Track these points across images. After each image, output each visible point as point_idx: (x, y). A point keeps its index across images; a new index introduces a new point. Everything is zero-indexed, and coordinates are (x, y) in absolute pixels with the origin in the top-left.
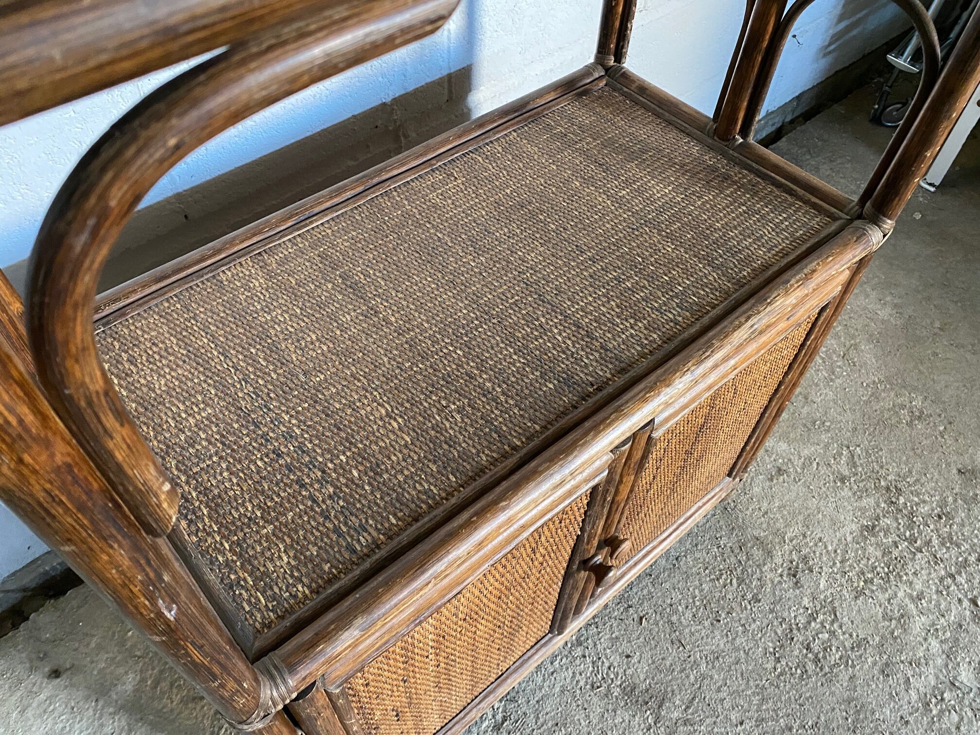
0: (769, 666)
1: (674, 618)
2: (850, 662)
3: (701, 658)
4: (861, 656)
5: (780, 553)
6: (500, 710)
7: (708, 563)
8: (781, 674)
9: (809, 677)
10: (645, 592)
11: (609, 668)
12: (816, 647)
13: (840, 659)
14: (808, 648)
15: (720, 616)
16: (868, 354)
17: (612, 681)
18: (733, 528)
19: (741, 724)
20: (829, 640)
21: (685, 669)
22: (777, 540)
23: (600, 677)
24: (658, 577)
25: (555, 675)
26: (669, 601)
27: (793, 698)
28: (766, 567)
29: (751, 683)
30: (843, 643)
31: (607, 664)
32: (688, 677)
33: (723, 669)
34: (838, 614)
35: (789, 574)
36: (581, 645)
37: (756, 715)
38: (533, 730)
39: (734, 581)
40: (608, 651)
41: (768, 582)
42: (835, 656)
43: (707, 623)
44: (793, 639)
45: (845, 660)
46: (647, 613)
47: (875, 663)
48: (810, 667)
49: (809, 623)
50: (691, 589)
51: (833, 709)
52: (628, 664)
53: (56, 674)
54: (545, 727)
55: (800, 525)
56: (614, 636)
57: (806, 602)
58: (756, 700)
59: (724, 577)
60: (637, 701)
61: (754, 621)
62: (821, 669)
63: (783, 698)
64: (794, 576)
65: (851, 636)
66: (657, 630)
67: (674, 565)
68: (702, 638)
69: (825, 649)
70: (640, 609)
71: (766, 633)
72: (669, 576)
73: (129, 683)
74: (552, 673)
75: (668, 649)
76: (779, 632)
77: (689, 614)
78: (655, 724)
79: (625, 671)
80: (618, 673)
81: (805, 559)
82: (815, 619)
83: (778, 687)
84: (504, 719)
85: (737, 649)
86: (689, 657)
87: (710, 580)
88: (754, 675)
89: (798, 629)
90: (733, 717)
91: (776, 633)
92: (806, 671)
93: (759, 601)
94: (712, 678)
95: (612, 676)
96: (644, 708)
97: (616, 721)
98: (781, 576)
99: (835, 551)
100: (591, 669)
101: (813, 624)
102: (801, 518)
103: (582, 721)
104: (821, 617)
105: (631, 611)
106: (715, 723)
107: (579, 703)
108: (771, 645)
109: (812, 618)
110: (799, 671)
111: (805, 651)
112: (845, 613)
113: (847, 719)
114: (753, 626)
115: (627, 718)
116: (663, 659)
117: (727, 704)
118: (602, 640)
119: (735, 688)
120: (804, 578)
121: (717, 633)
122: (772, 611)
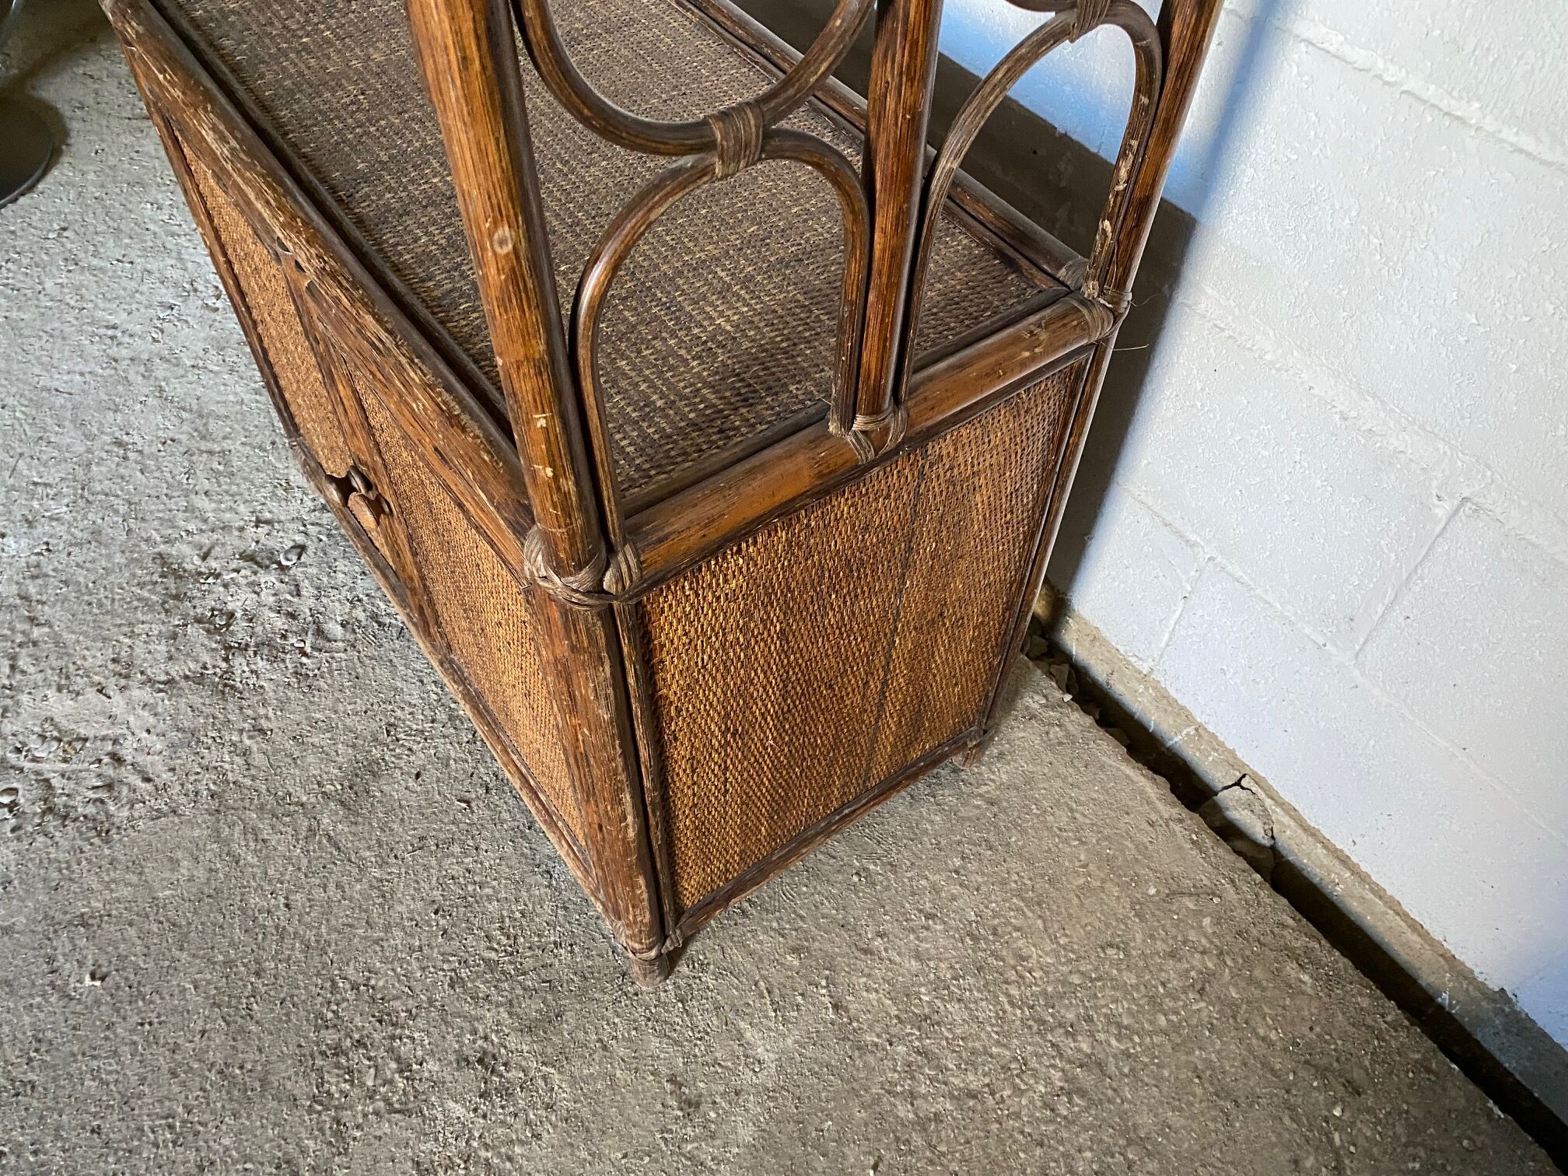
0: (350, 971)
1: (456, 849)
2: (319, 1108)
3: (389, 874)
4: (321, 1130)
5: (525, 1048)
6: (393, 621)
7: (532, 920)
8: (334, 984)
9: (317, 1029)
10: (506, 816)
11: (410, 749)
12: (357, 1056)
13: (328, 1093)
14: (360, 1043)
15: (444, 917)
17: (391, 750)
18: (586, 979)
19: (287, 906)
20: (362, 1084)
21: (380, 846)
22: (549, 1050)
23: (402, 736)
24: (524, 837)
25: (418, 684)
26: (483, 846)
27: (296, 992)
28: (506, 1015)
29: (334, 936)
30: (351, 1108)
31: (415, 747)
32: (369, 848)
33: (366, 900)
34: (397, 1116)
35: (485, 1053)
36: (450, 719)
37: (291, 930)
38: (359, 652)
39: (493, 955)
40: (432, 752)
41: (480, 1012)
42: (335, 1084)
43: (437, 893)
44: (380, 1022)
45: (321, 1099)
46: (473, 812)
47: (303, 1151)
48: (330, 1037)
49: (398, 1060)
50: (495, 883)
51: (260, 1050)
52: (408, 773)
54: (358, 665)
55: (570, 1106)
56: (452, 762)
57: (432, 1066)
58: (310, 935)
59: (504, 941)
60: (357, 775)
61: (423, 969)
62: (323, 1053)
63: (301, 977)
64: (480, 1061)
65: (358, 1127)
66: (446, 821)
67: (538, 866)
68: (417, 882)
69: (350, 1072)
70: (481, 804)
71: (399, 981)
72: (522, 854)
74: (422, 681)
75: (415, 829)
76: (396, 1004)
77: (457, 870)
78: (324, 793)
79: (401, 768)
80: (401, 758)
81: (506, 1093)
82: (401, 1071)
83: (318, 974)
84: (380, 624)
85: (387, 928)
86: (396, 857)
87: (503, 917)
88: (343, 944)
89: (393, 1038)
90: (298, 896)
91: (396, 998)
92: (327, 1027)
93: (452, 986)
94: (359, 881)
95: (397, 751)
96: (346, 783)
97: (340, 746)
98: (486, 1038)
99: (510, 1159)
100: (415, 727)
101: (393, 1065)
102: (586, 1113)
103: (352, 707)
104: (401, 1083)
105: (481, 791)
106: (299, 869)
107: (376, 707)
108: (381, 983)
109: (404, 1068)
110: (330, 1015)
111: (357, 1036)
112: (396, 1130)
113: (241, 1068)
114: (415, 965)
115: (340, 759)
116: (402, 820)
117: (319, 894)
118: (449, 746)
119: (335, 910)
120: (471, 1077)
121: (420, 904)
122: (431, 1002)
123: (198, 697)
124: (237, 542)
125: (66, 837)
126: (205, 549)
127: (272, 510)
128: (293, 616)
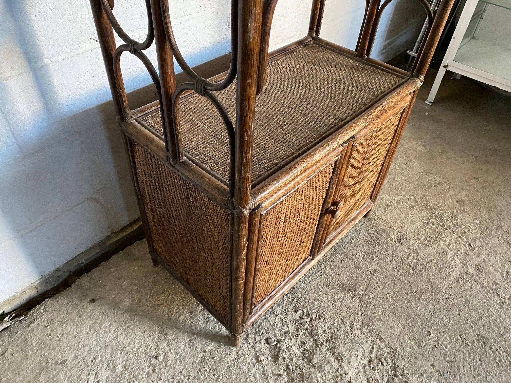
0: (396, 273)
1: (355, 260)
2: (426, 269)
3: (368, 273)
4: (430, 267)
5: (393, 234)
6: (290, 297)
7: (365, 239)
8: (400, 275)
9: (412, 275)
10: (342, 251)
11: (332, 279)
12: (412, 265)
13: (422, 268)
14: (409, 265)
15: (373, 257)
16: (415, 162)
17: (334, 283)
18: (373, 227)
19: (388, 294)
20: (417, 262)
21: (362, 277)
22: (391, 229)
23: (329, 282)
24: (346, 246)
25: (310, 283)
26: (352, 254)
27: (406, 283)
28: (388, 239)
29: (390, 280)
30: (422, 263)
31: (331, 278)
32: (364, 279)
33: (377, 276)
34: (419, 253)
35: (398, 241)
36: (319, 272)
37: (393, 290)
38: (305, 303)
39: (377, 245)
40: (330, 273)
41: (390, 244)
42: (420, 268)
43: (368, 260)
44: (403, 263)
45: (424, 268)
46: (344, 259)
47: (436, 269)
48: (411, 272)
49: (408, 257)
50: (360, 249)
51: (423, 286)
52: (339, 277)
53: (93, 301)
54: (310, 301)
55: (399, 224)
56: (332, 267)
57: (406, 250)
58: (392, 285)
59: (372, 244)
60: (345, 290)
61: (387, 258)
62: (416, 272)
63: (403, 284)
64: (400, 241)
65: (425, 260)
66: (349, 264)
67: (352, 241)
68: (368, 266)
69: (416, 266)
70: (341, 257)
71: (392, 262)
72: (350, 245)
73: (127, 302)
74: (309, 282)
75: (354, 270)
76: (397, 261)
77: (361, 258)
78: (354, 297)
79: (338, 279)
80: (336, 280)
81: (403, 235)
82: (410, 256)
83: (400, 280)
84: (293, 300)
85: (382, 268)
86: (363, 272)
87: (367, 245)
88: (390, 277)
89: (405, 260)
90: (385, 292)
91: (396, 262)
92: (410, 274)
93: (388, 251)
94: (374, 279)
95: (334, 282)
96: (349, 292)
97: (338, 297)
98: (395, 242)
99: (414, 232)
100: (325, 280)
101: (410, 257)
102: (399, 221)
103: (324, 298)
104: (413, 255)
105: (337, 258)
106: (378, 294)
107: (322, 292)
108: (395, 266)
109: (409, 255)
110: (407, 274)
111: (408, 267)
112: (422, 253)
113: (428, 288)
114: (387, 260)
115: (342, 296)
116: (353, 274)
117: (381, 287)
118: (327, 269)
119: (383, 282)
120: (404, 242)
121: (373, 263)
122: (393, 254)
123: (339, 346)
124: (270, 366)
125: (401, 363)
126: (277, 377)
127: (251, 359)
128: (297, 330)
